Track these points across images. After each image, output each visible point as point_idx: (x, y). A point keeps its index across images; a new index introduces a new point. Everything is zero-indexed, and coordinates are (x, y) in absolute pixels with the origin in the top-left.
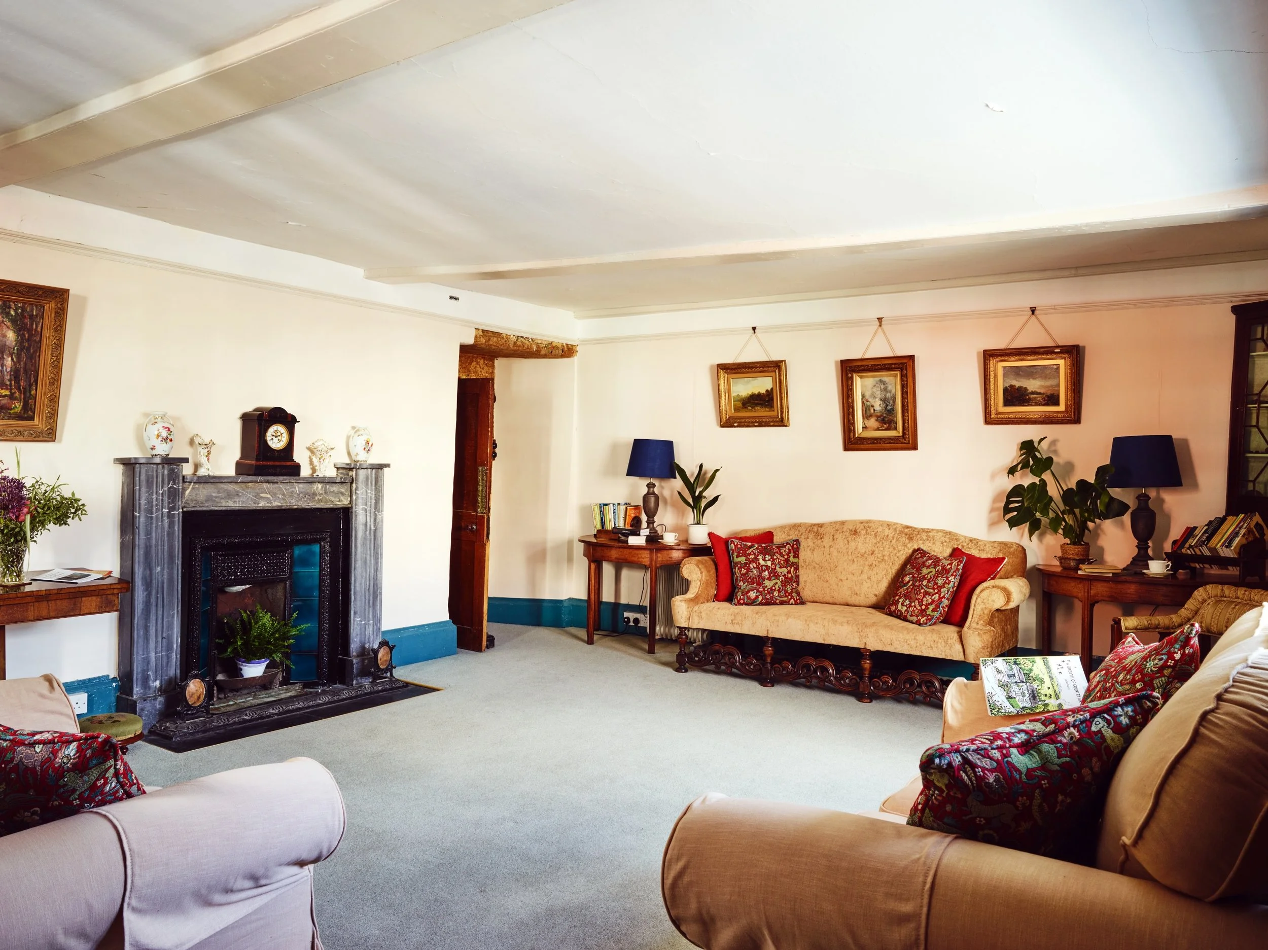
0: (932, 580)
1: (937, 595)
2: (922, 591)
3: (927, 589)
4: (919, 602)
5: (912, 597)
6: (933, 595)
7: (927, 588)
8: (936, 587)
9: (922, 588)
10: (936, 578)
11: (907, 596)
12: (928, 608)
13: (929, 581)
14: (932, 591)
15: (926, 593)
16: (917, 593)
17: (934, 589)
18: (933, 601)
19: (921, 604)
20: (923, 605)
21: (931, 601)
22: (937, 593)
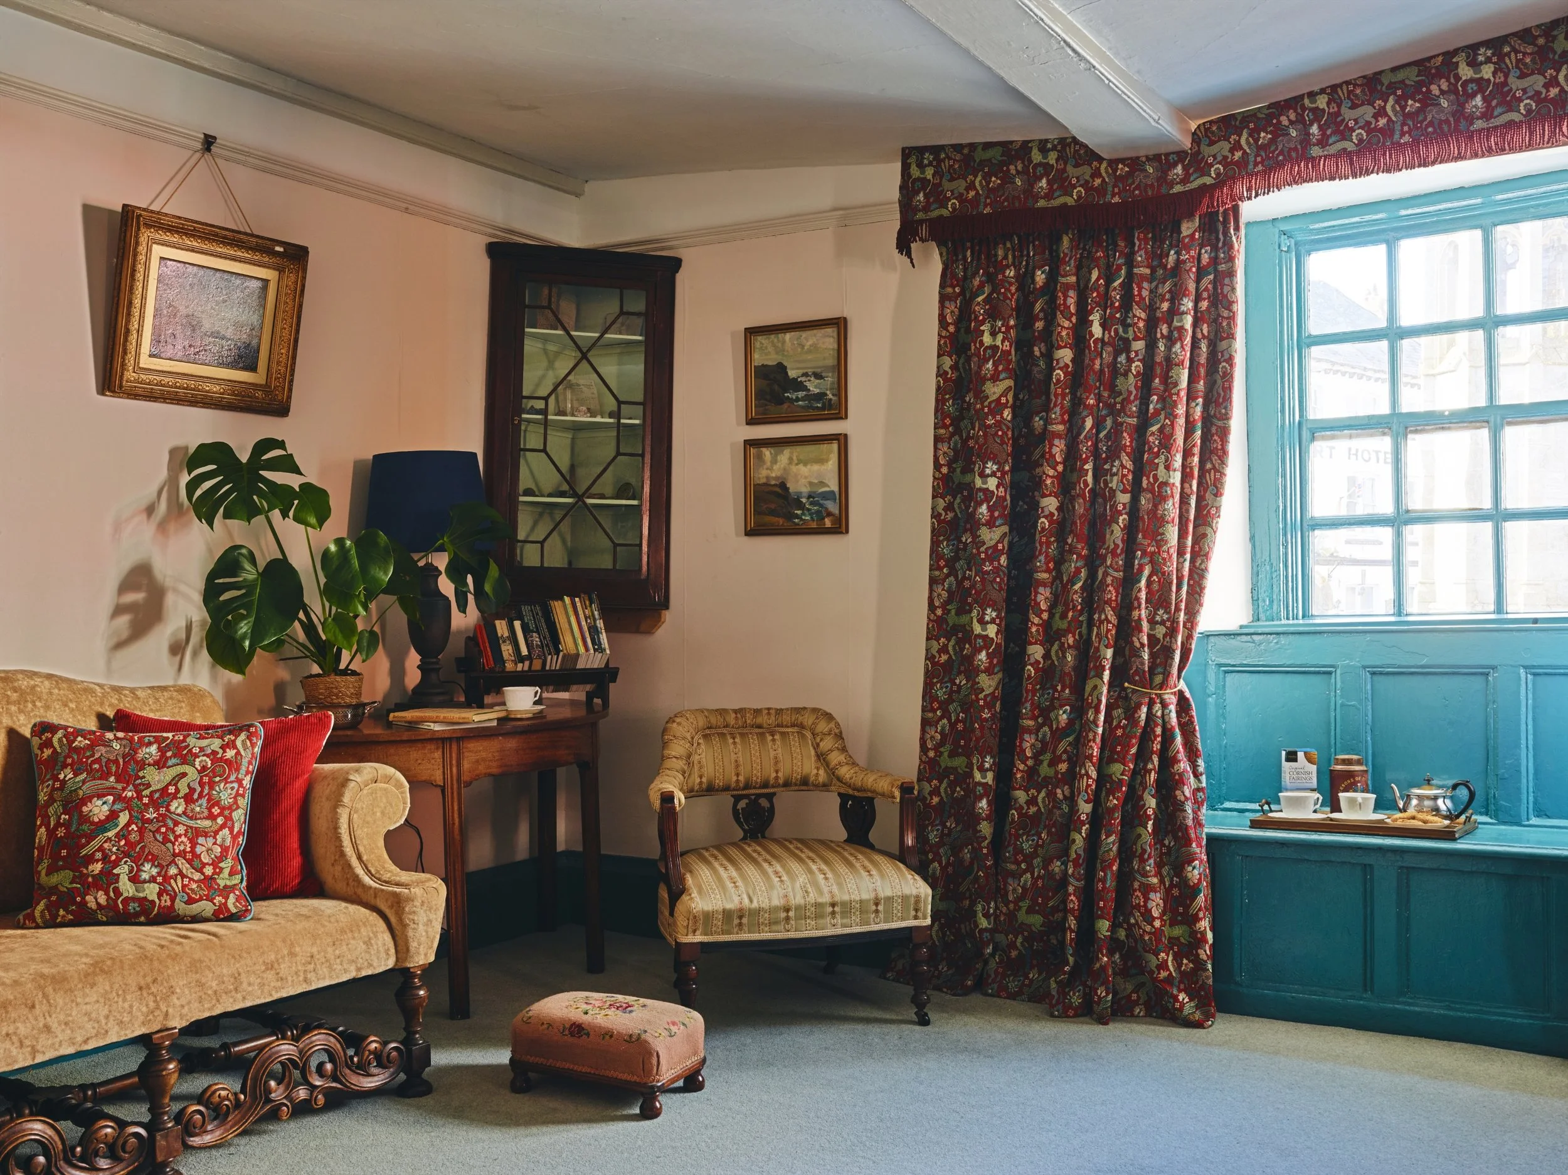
0: (201, 796)
1: (226, 831)
2: (180, 830)
3: (192, 823)
4: (189, 862)
5: (156, 852)
6: (216, 833)
7: (191, 818)
8: (216, 811)
9: (176, 823)
10: (211, 788)
11: (136, 854)
12: (221, 869)
13: (188, 799)
14: (208, 823)
15: (196, 834)
16: (166, 840)
17: (212, 817)
18: (225, 850)
19: (196, 863)
20: (204, 865)
21: (219, 850)
22: (223, 827)
